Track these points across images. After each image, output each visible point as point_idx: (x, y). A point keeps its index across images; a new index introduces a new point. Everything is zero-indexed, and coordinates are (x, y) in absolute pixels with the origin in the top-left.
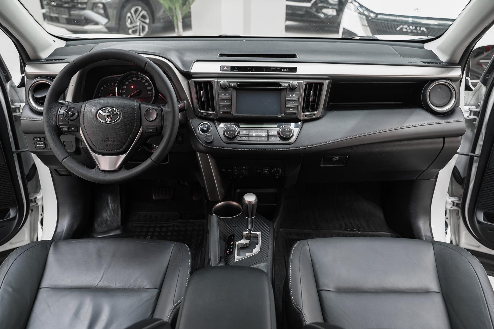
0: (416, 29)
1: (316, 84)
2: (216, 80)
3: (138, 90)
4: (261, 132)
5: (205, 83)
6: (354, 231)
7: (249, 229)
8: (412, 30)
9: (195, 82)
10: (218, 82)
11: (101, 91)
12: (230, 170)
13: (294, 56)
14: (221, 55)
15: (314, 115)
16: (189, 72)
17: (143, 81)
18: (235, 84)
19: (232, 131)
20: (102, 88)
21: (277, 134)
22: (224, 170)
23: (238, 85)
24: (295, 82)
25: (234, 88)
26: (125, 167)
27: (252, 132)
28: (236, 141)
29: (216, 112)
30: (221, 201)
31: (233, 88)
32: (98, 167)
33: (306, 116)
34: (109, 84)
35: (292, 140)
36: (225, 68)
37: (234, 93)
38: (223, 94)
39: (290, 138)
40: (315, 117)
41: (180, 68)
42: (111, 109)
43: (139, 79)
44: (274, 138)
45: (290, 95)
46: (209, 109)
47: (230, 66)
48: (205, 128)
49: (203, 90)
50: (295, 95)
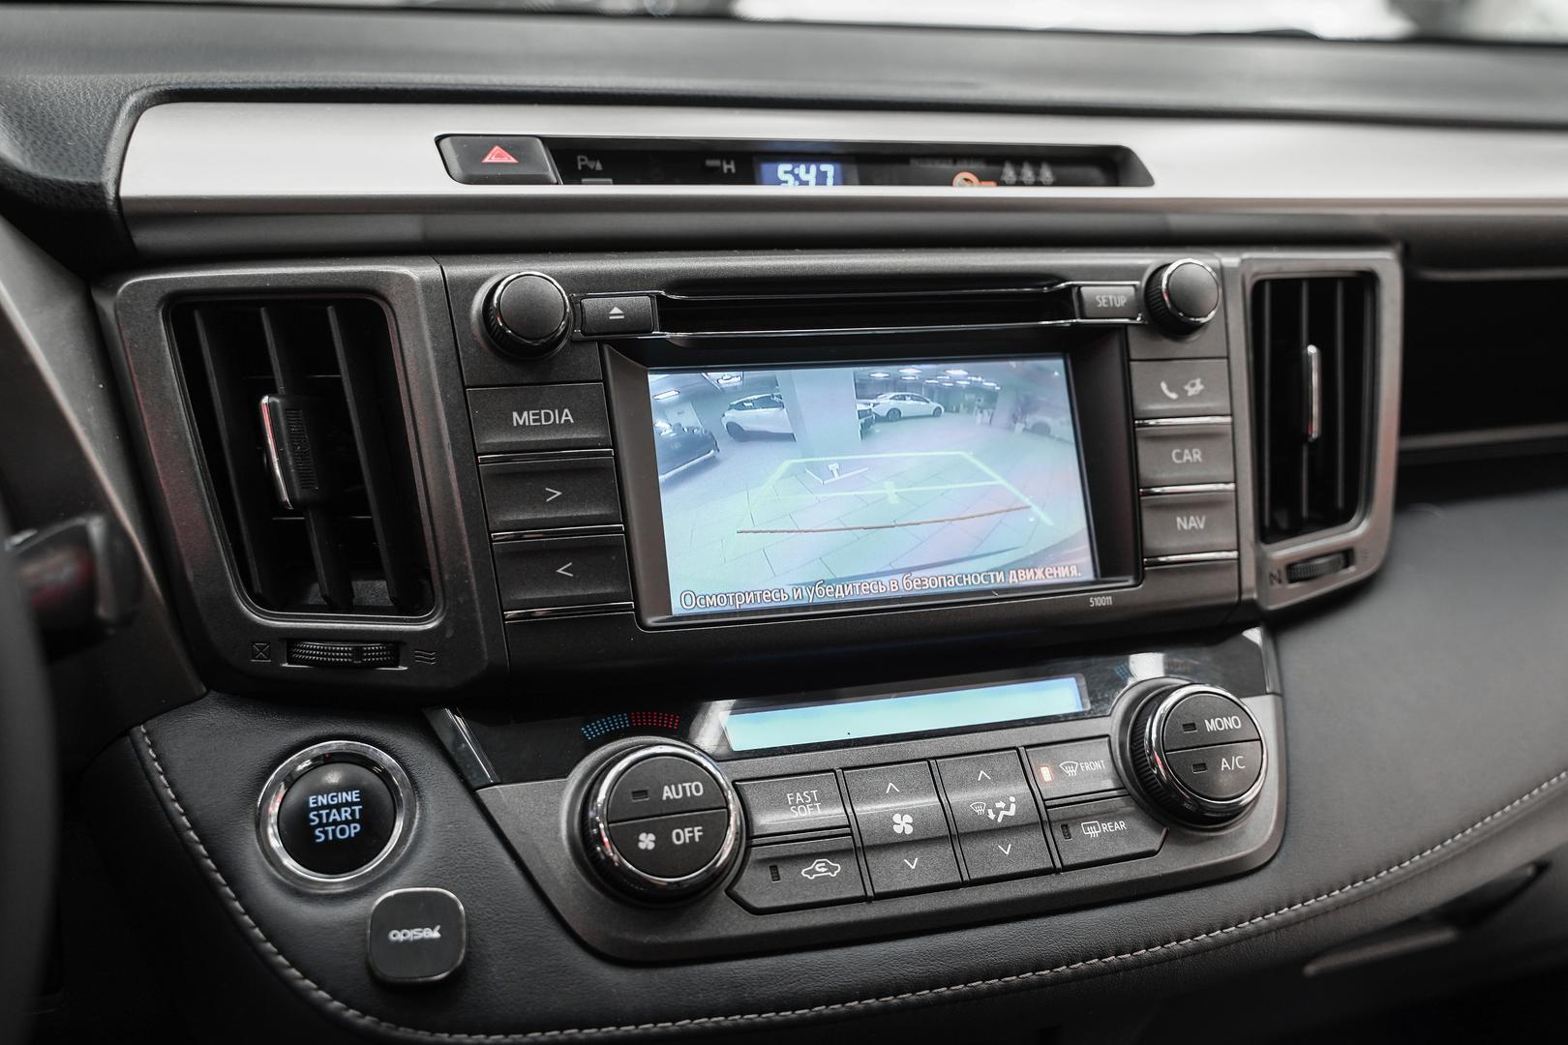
2: (421, 272)
4: (963, 784)
5: (299, 311)
9: (179, 307)
10: (454, 294)
15: (1347, 556)
16: (98, 189)
18: (643, 302)
19: (685, 812)
21: (1109, 784)
23: (670, 314)
25: (631, 344)
27: (877, 795)
28: (733, 924)
29: (461, 620)
31: (615, 344)
33: (1295, 571)
35: (1256, 832)
36: (496, 156)
38: (526, 418)
39: (1233, 814)
40: (1351, 575)
44: (1106, 827)
45: (1164, 386)
46: (358, 585)
47: (539, 141)
48: (346, 814)
49: (281, 388)
50: (1199, 387)
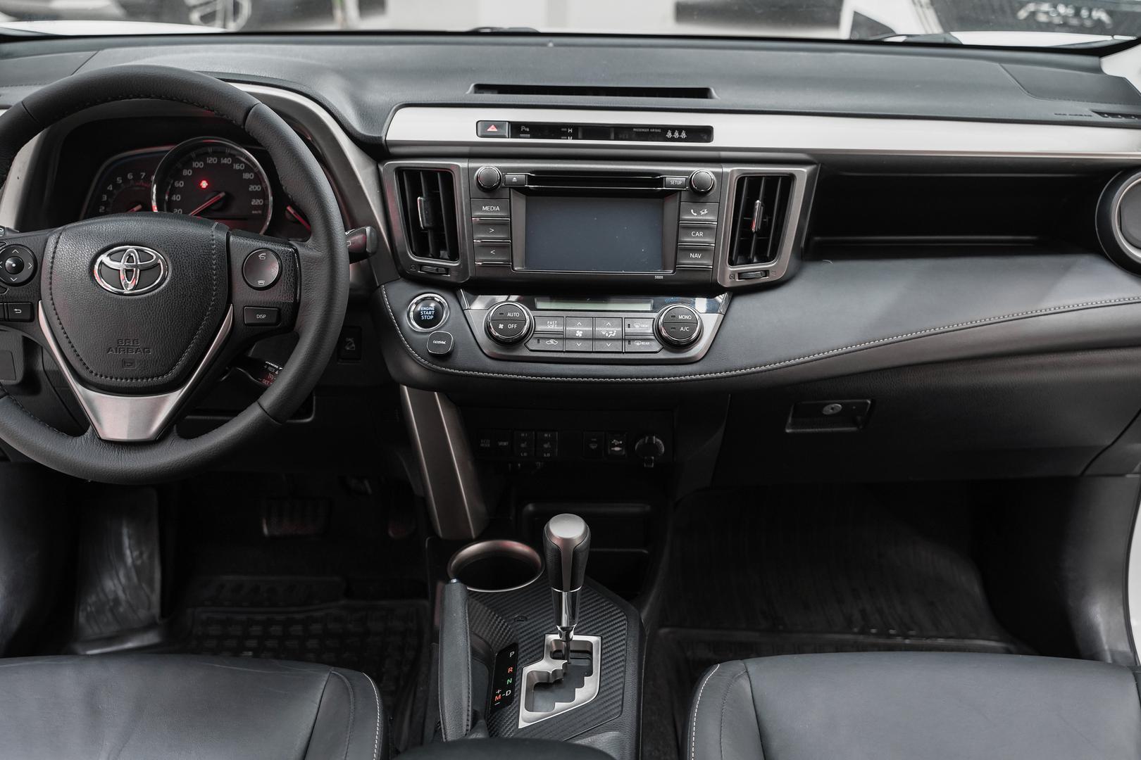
0: (1077, 14)
1: (772, 179)
2: (463, 164)
3: (222, 195)
4: (600, 326)
5: (430, 173)
6: (890, 636)
7: (564, 624)
8: (1065, 17)
9: (399, 171)
10: (470, 171)
11: (105, 198)
12: (505, 444)
13: (703, 93)
14: (480, 88)
15: (766, 272)
16: (381, 138)
17: (237, 167)
18: (522, 176)
19: (513, 320)
20: (110, 188)
21: (650, 331)
22: (486, 444)
23: (531, 180)
24: (706, 173)
25: (519, 189)
26: (177, 432)
27: (573, 325)
28: (526, 353)
29: (465, 264)
30: (478, 540)
31: (514, 188)
32: (95, 430)
33: (740, 275)
34: (130, 176)
35: (698, 350)
36: (492, 129)
37: (519, 204)
38: (487, 208)
39: (691, 344)
40: (766, 279)
41: (352, 126)
42: (137, 250)
43: (226, 161)
44: (643, 343)
45: (692, 211)
46: (442, 252)
47: (507, 123)
48: (430, 313)
49: (424, 195)
50: (706, 212)
